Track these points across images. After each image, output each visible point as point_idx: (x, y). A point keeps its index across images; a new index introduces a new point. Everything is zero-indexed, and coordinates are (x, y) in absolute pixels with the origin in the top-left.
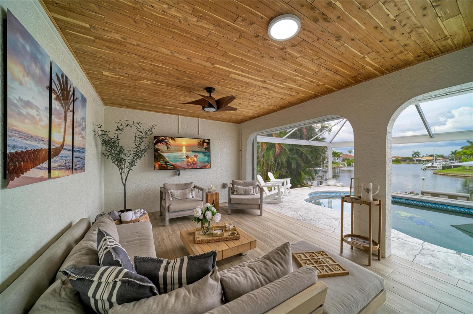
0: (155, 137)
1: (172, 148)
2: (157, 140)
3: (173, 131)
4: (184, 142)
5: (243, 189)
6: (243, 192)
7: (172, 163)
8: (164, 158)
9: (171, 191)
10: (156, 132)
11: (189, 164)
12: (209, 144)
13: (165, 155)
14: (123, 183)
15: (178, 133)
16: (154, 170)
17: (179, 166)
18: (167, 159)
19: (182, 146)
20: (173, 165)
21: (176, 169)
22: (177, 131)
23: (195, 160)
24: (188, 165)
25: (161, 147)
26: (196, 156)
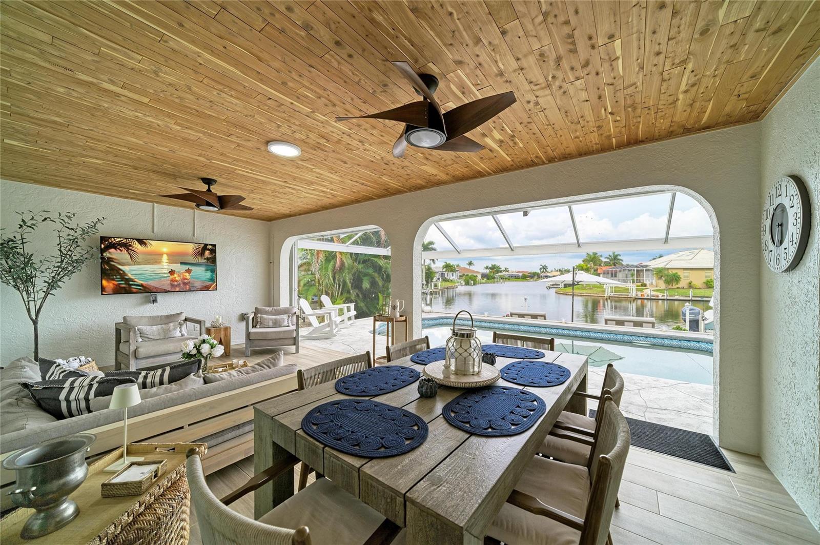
0: (103, 239)
1: (140, 258)
2: (107, 243)
3: (141, 227)
4: (165, 248)
5: (271, 319)
6: (271, 324)
7: (140, 282)
8: (122, 274)
9: (140, 327)
10: (104, 230)
11: (176, 283)
12: (213, 251)
14: (32, 319)
15: (153, 232)
16: (102, 294)
17: (156, 288)
18: (129, 275)
19: (161, 255)
20: (142, 285)
21: (149, 292)
22: (150, 229)
23: (188, 277)
24: (172, 285)
25: (117, 255)
26: (189, 271)
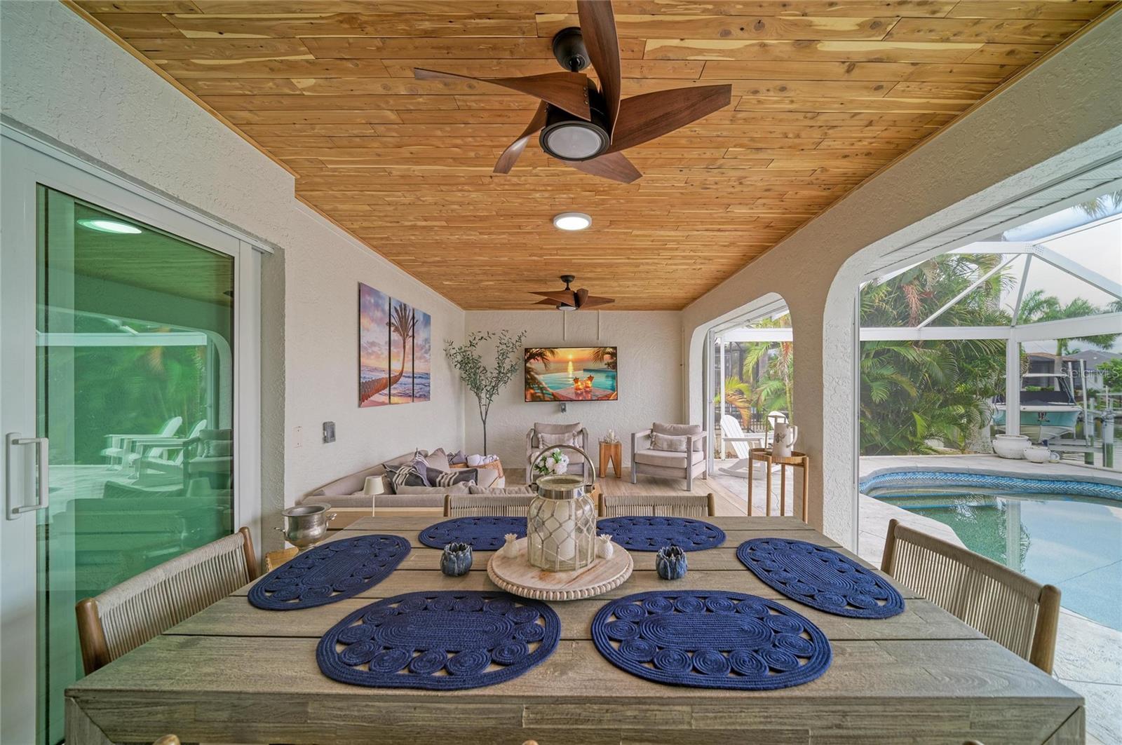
0: (527, 350)
1: (552, 366)
2: (530, 355)
3: (554, 337)
4: (570, 354)
5: (666, 440)
6: (665, 446)
7: (551, 391)
8: (539, 383)
9: (542, 434)
10: (527, 343)
11: (579, 392)
12: (614, 355)
13: (540, 378)
14: (481, 420)
15: (564, 340)
16: (527, 401)
17: (563, 396)
18: (544, 384)
19: (567, 362)
20: (553, 395)
21: (558, 401)
22: (561, 336)
23: (590, 385)
24: (577, 394)
25: (535, 364)
26: (591, 378)
